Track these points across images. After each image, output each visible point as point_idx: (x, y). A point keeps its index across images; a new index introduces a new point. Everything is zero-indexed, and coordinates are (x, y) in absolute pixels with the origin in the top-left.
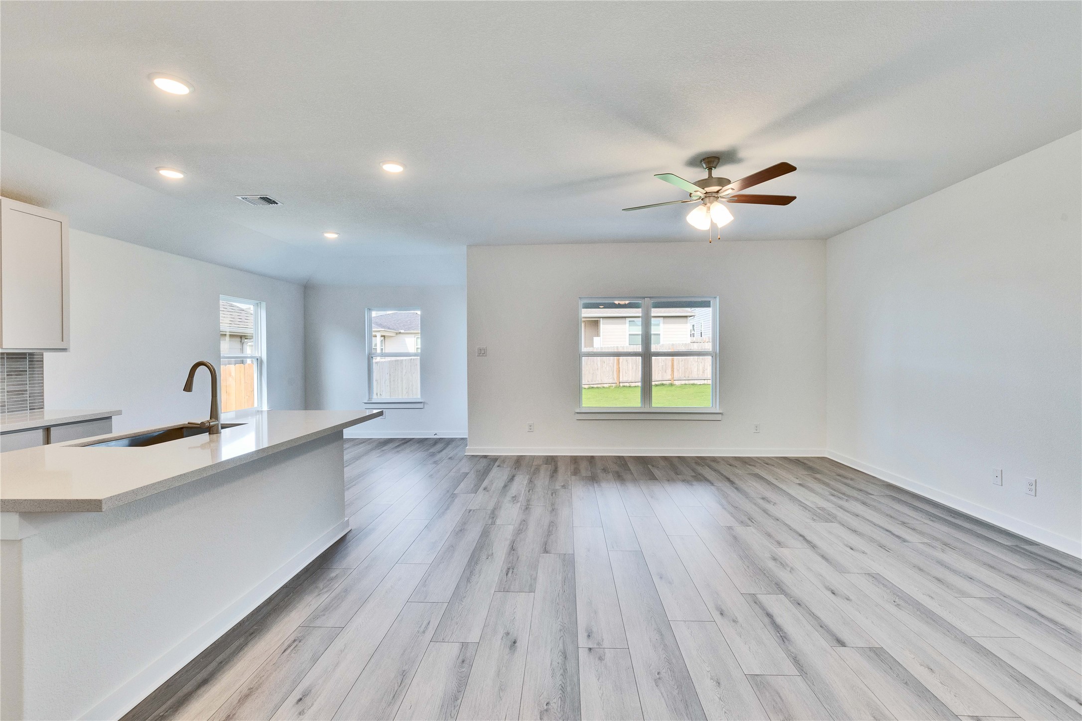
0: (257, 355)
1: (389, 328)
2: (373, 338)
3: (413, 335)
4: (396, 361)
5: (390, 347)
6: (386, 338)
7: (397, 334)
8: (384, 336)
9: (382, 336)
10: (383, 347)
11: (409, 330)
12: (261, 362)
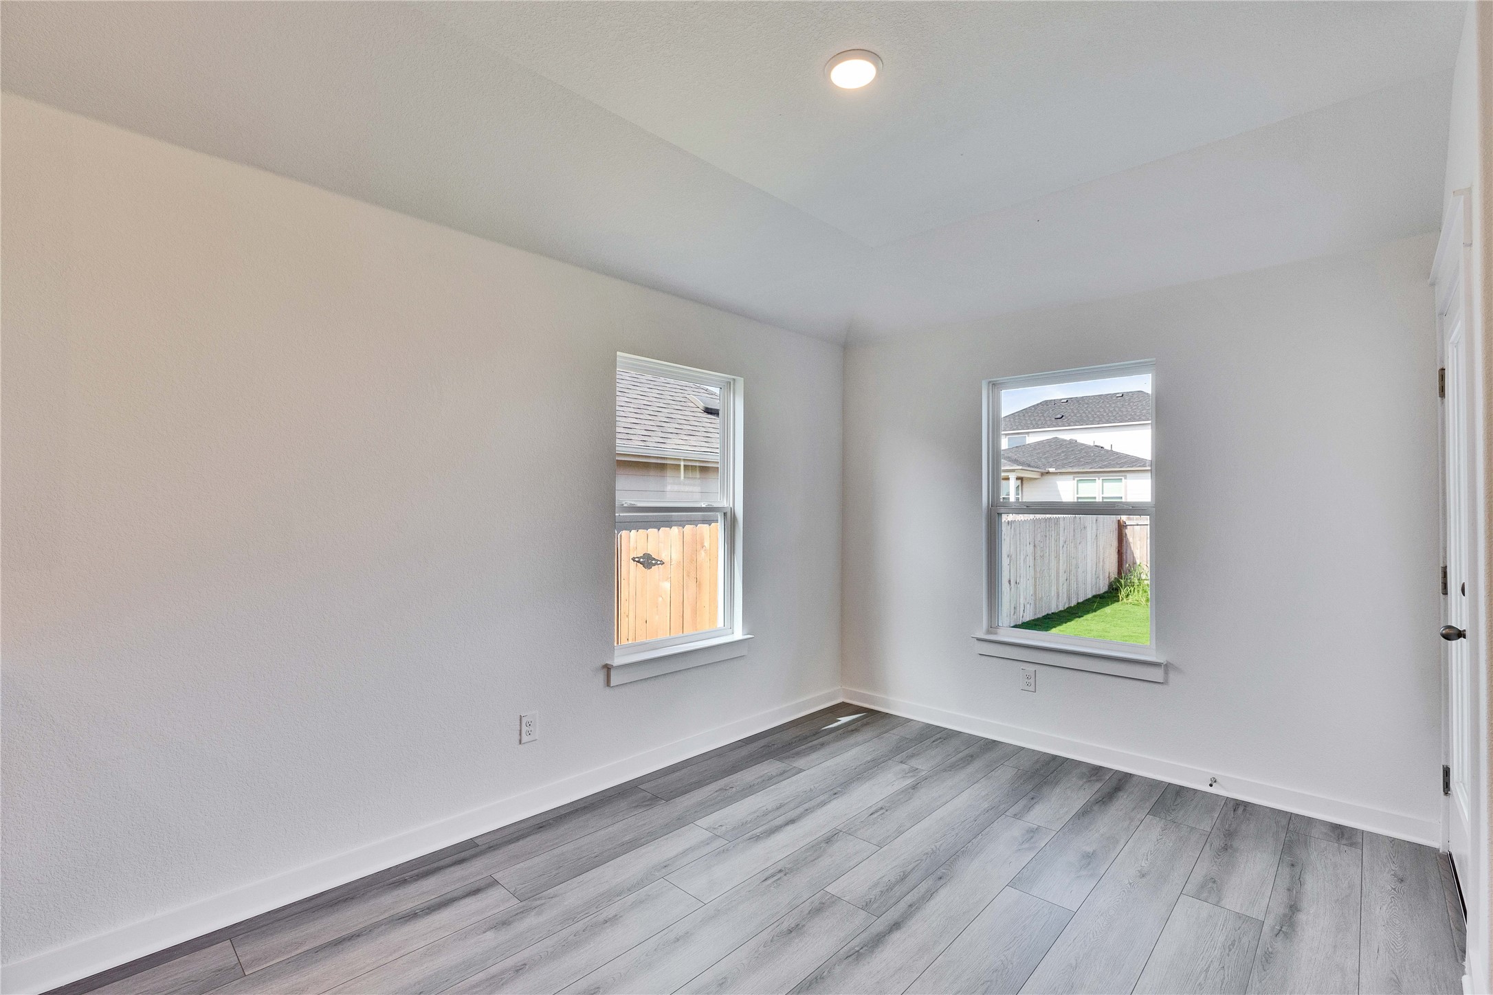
0: (724, 503)
1: (1029, 466)
2: (1003, 483)
3: (1071, 477)
4: (1046, 520)
5: (1034, 494)
6: (1024, 482)
7: (1042, 474)
8: (1021, 479)
9: (1018, 479)
10: (1020, 496)
11: (1063, 467)
12: (734, 519)
